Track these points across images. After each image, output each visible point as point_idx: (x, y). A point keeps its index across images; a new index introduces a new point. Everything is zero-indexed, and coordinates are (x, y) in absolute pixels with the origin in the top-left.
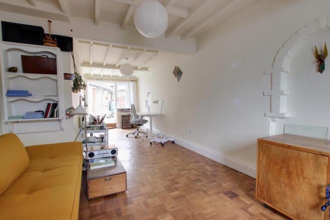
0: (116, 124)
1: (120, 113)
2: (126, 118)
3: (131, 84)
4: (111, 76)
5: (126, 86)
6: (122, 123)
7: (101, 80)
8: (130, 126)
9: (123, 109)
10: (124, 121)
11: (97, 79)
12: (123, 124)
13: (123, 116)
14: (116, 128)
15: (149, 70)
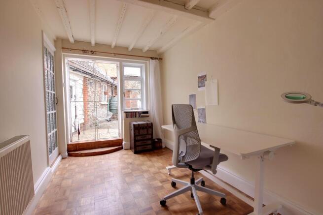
0: (122, 140)
1: (129, 119)
2: (142, 132)
3: (152, 64)
4: (113, 45)
5: (139, 69)
6: (135, 141)
7: (92, 52)
8: (150, 147)
9: (135, 112)
10: (138, 138)
11: (85, 52)
12: (138, 143)
13: (137, 128)
14: (122, 148)
15: (211, 15)
